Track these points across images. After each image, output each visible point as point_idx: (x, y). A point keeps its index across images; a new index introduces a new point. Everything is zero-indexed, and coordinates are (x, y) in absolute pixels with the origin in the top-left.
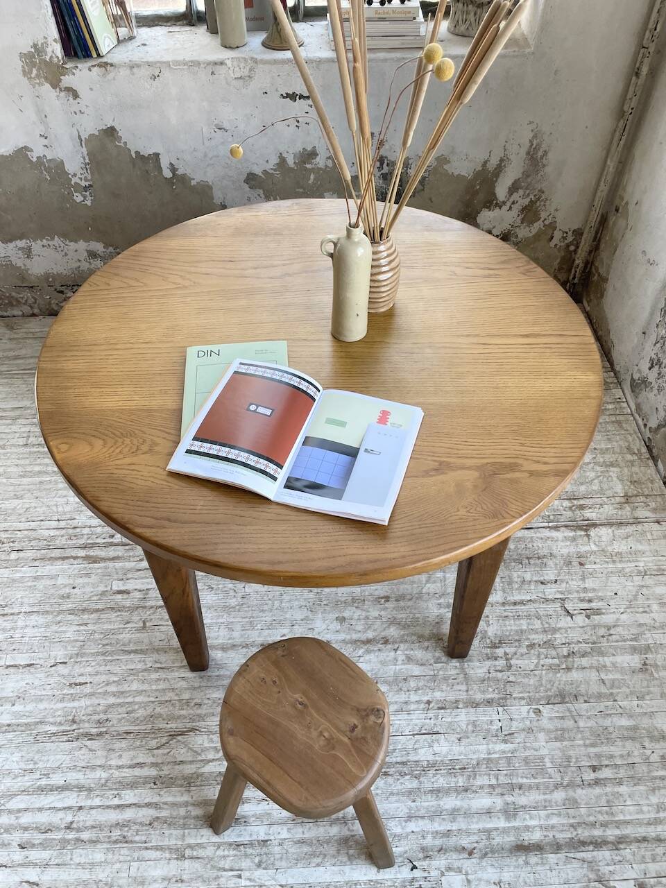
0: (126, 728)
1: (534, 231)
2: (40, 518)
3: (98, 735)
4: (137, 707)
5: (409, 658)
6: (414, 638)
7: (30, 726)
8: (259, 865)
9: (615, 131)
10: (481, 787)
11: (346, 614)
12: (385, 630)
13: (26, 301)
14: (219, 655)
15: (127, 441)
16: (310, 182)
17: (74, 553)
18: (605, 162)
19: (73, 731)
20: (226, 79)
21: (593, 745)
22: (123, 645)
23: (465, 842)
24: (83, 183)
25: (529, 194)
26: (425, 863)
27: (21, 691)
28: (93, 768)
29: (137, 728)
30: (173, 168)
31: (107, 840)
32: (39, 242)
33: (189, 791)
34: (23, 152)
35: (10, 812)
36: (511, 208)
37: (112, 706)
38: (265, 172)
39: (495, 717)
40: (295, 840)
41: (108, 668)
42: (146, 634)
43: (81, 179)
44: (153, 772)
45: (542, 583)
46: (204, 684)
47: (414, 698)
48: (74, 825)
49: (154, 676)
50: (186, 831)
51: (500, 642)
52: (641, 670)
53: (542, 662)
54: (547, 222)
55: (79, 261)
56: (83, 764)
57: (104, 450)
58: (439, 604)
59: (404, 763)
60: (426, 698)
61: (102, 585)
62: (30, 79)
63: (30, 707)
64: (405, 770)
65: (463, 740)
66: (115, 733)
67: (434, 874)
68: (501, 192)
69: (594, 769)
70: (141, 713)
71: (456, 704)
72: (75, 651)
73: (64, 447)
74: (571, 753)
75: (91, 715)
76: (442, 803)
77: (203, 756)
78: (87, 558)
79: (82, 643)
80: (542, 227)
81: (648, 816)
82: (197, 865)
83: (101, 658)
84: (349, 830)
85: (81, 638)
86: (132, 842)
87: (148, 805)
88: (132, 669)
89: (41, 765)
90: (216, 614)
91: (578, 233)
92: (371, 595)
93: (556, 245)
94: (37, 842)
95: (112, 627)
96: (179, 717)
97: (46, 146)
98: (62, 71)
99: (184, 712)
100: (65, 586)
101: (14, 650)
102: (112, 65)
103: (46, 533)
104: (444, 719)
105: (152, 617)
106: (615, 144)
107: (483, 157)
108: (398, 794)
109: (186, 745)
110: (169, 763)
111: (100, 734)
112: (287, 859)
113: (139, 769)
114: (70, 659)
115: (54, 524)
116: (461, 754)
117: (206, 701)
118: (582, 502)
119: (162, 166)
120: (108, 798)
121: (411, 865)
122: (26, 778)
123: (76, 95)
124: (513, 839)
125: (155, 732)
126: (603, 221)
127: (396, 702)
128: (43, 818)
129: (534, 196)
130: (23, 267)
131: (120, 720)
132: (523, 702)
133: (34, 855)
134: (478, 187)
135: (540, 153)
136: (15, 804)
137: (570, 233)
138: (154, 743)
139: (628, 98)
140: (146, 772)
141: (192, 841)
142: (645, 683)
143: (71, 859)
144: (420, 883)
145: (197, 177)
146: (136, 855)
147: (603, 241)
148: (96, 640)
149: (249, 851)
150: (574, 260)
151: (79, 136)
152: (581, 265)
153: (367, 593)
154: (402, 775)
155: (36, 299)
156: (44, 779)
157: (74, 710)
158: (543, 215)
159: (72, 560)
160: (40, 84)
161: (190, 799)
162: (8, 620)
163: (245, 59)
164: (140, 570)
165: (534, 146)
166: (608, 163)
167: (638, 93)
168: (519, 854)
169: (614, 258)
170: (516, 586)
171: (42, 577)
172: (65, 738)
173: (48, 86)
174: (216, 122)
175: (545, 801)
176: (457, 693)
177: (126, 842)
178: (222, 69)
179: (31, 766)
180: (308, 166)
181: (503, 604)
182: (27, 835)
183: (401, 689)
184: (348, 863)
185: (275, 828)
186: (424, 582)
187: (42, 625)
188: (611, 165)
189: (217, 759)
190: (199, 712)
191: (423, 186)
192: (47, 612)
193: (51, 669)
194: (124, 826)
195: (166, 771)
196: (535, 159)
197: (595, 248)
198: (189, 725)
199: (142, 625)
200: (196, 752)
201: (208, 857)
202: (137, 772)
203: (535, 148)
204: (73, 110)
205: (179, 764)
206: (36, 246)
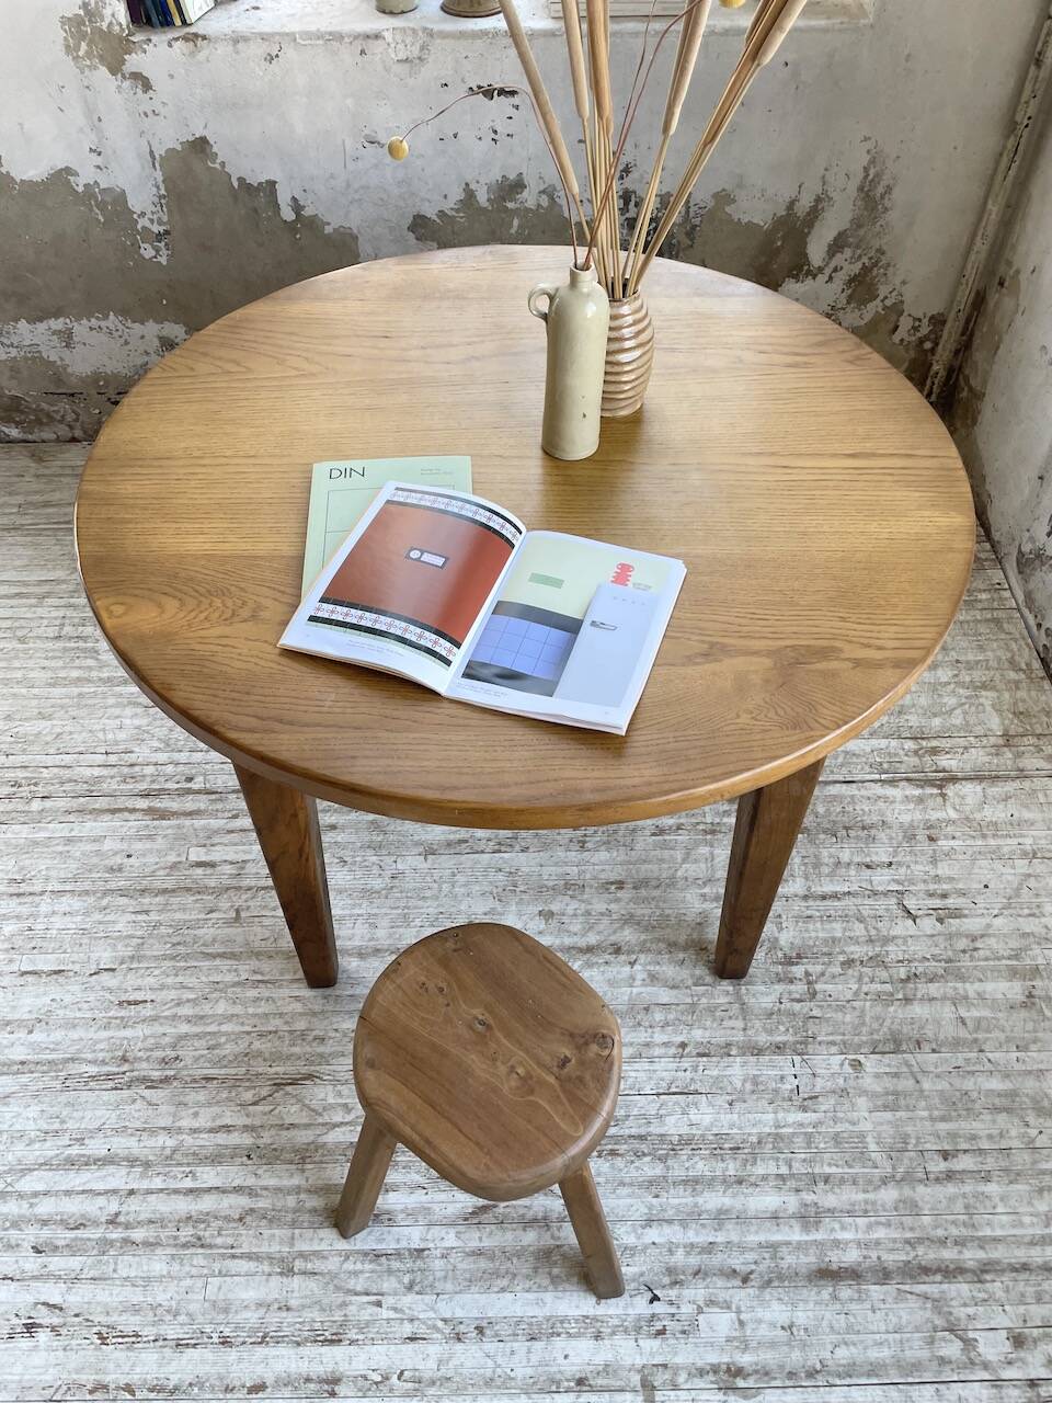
0: (206, 1072)
1: (868, 317)
2: (77, 750)
3: (161, 1081)
4: (223, 1040)
5: (654, 976)
6: (662, 946)
7: (56, 1064)
8: (410, 1287)
9: (1001, 155)
10: (765, 1178)
11: (555, 907)
12: (615, 932)
13: (63, 416)
14: (354, 964)
15: (218, 602)
16: (513, 231)
17: (130, 804)
18: (985, 203)
19: (124, 1073)
20: (384, 62)
21: (943, 1119)
22: (203, 945)
23: (737, 1262)
24: (156, 228)
25: (860, 256)
26: (673, 1293)
27: (42, 1011)
28: (153, 1132)
29: (223, 1071)
30: (297, 206)
31: (172, 1242)
32: (84, 321)
33: (303, 1171)
34: (62, 176)
35: (21, 1196)
36: (831, 278)
37: (186, 1036)
38: (442, 214)
39: (790, 1071)
40: (467, 1250)
41: (180, 979)
42: (240, 930)
43: (152, 221)
44: (247, 1140)
45: (868, 867)
46: (330, 1008)
47: (659, 1037)
48: (121, 1219)
49: (252, 993)
50: (297, 1231)
51: (799, 956)
52: (1024, 1005)
53: (865, 988)
54: (888, 303)
55: (147, 353)
56: (138, 1125)
57: (182, 615)
58: (703, 895)
59: (642, 1138)
60: (680, 1039)
61: (174, 854)
62: (76, 58)
63: (58, 1035)
64: (644, 1148)
65: (737, 1106)
66: (189, 1079)
67: (687, 1309)
68: (816, 251)
69: (945, 1155)
70: (229, 1049)
71: (726, 1050)
72: (129, 952)
73: (118, 610)
74: (909, 1129)
75: (152, 1050)
76: (700, 1200)
77: (326, 1117)
78: (150, 811)
79: (140, 941)
80: (880, 310)
81: (1031, 1231)
82: (312, 1285)
83: (168, 963)
84: (553, 1237)
85: (139, 933)
86: (210, 1246)
87: (238, 1190)
88: (218, 983)
89: (70, 1125)
90: (350, 902)
91: (938, 321)
92: (595, 878)
93: (902, 340)
94: (63, 1243)
95: (187, 917)
96: (289, 1057)
97: (98, 167)
98: (126, 46)
99: (296, 1050)
100: (116, 854)
101: (34, 948)
102: (204, 38)
103: (88, 772)
104: (706, 1072)
105: (250, 903)
106: (1000, 177)
107: (787, 193)
108: (631, 1185)
109: (299, 1101)
110: (272, 1126)
111: (166, 1080)
112: (455, 1278)
113: (225, 1135)
114: (122, 963)
115: (100, 759)
116: (732, 1126)
117: (333, 1034)
118: (934, 743)
119: (279, 202)
120: (175, 1177)
121: (650, 1295)
122: (48, 1144)
123: (147, 86)
124: (813, 1259)
125: (251, 1079)
126: (979, 301)
127: (631, 1044)
128: (73, 1207)
129: (870, 258)
130: (59, 363)
131: (197, 1059)
132: (834, 1049)
133: (57, 1263)
134: (779, 244)
135: (880, 190)
136: (28, 1184)
137: (926, 321)
138: (248, 1096)
139: (1023, 100)
140: (235, 1139)
141: (305, 1247)
142: (1030, 1026)
143: (115, 1271)
144: (666, 1323)
145: (334, 221)
146: (217, 1266)
147: (978, 334)
148: (163, 937)
149: (395, 1265)
150: (931, 364)
151: (151, 152)
152: (942, 373)
153: (588, 876)
154: (639, 1155)
155: (78, 415)
156: (77, 1147)
157: (125, 1042)
158: (883, 291)
159: (126, 814)
160: (93, 68)
161: (303, 1182)
162: (25, 903)
163: (414, 30)
164: (232, 832)
165: (871, 177)
166: (990, 206)
167: (1039, 94)
168: (822, 1282)
169: (996, 359)
170: (826, 870)
171: (80, 839)
172: (111, 1084)
173: (104, 70)
174: (367, 132)
175: (866, 1202)
176: (729, 1032)
177: (202, 1246)
178: (377, 46)
179: (56, 1126)
180: (510, 205)
181: (806, 898)
182: (46, 1233)
183: (639, 1024)
184: (551, 1288)
185: (435, 1231)
186: (679, 860)
187: (78, 911)
188: (994, 210)
189: (347, 1123)
190: (321, 1049)
191: (692, 240)
192: (87, 893)
193: (90, 979)
194: (199, 1221)
195: (267, 1138)
196: (872, 198)
197: (965, 346)
198: (304, 1070)
199: (234, 915)
200: (313, 1110)
201: (329, 1272)
202: (221, 1138)
203: (873, 180)
204: (141, 109)
205: (288, 1129)
206: (80, 329)
